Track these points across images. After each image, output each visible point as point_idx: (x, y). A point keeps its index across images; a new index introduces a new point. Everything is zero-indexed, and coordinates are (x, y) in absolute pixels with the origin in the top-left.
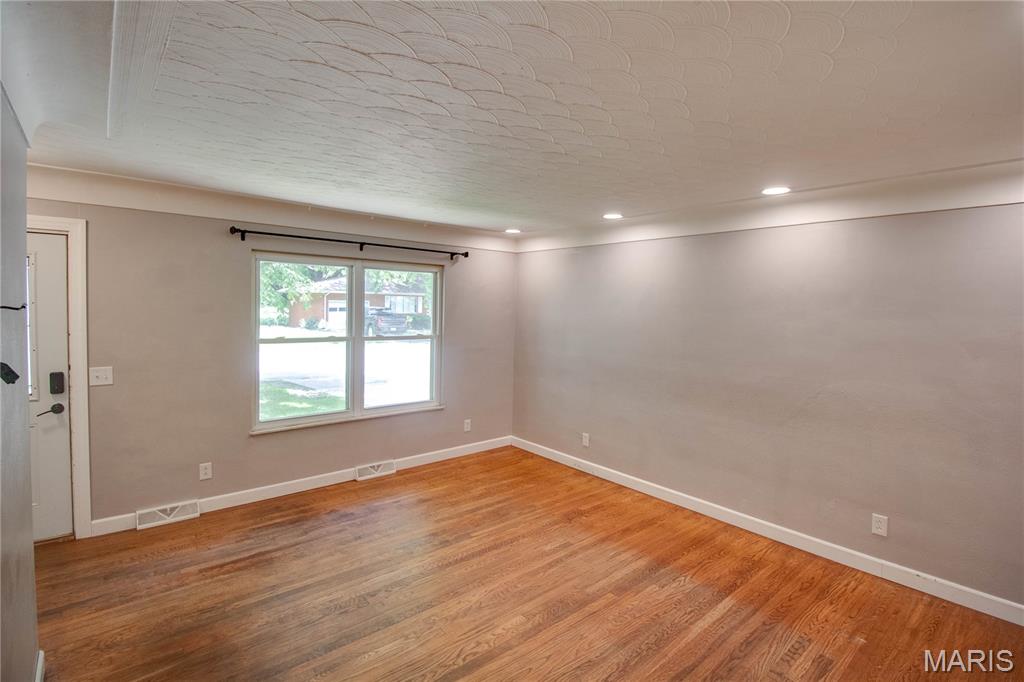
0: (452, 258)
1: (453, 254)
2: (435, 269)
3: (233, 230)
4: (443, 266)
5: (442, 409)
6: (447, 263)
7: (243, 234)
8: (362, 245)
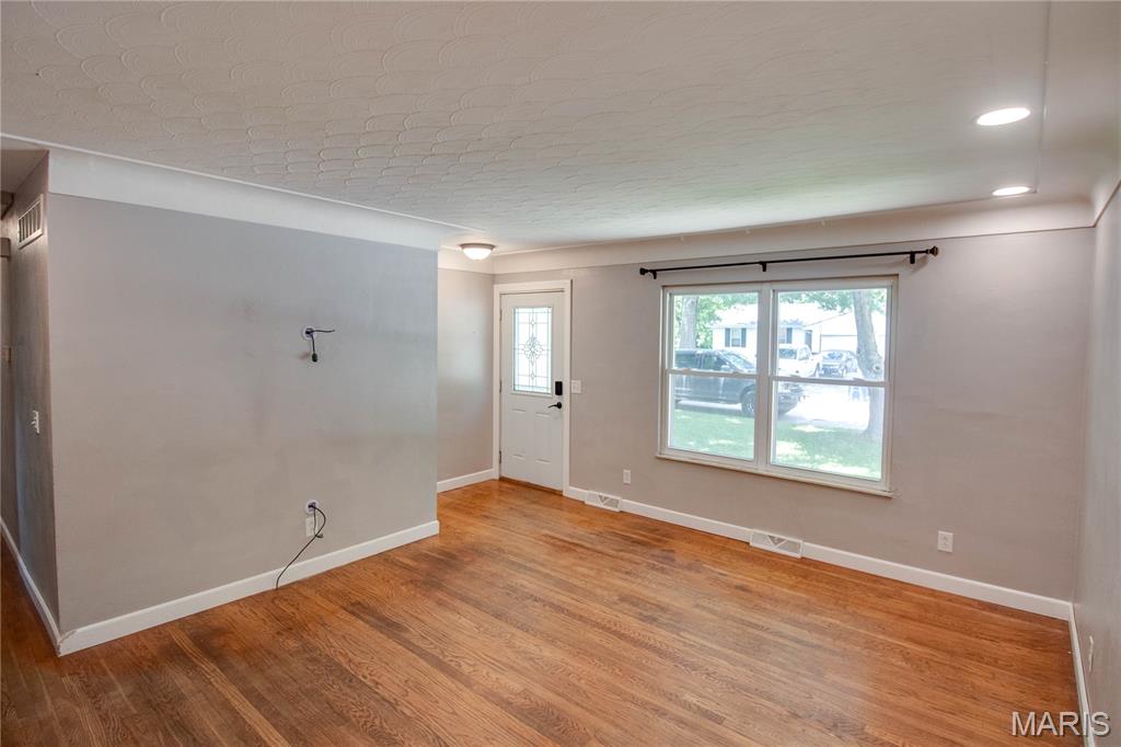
0: (912, 261)
1: (912, 254)
2: (888, 282)
3: (643, 271)
4: (897, 275)
5: (890, 498)
6: (903, 270)
7: (654, 272)
8: (764, 265)
